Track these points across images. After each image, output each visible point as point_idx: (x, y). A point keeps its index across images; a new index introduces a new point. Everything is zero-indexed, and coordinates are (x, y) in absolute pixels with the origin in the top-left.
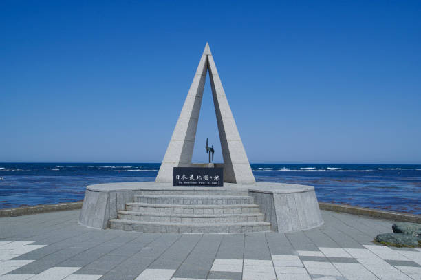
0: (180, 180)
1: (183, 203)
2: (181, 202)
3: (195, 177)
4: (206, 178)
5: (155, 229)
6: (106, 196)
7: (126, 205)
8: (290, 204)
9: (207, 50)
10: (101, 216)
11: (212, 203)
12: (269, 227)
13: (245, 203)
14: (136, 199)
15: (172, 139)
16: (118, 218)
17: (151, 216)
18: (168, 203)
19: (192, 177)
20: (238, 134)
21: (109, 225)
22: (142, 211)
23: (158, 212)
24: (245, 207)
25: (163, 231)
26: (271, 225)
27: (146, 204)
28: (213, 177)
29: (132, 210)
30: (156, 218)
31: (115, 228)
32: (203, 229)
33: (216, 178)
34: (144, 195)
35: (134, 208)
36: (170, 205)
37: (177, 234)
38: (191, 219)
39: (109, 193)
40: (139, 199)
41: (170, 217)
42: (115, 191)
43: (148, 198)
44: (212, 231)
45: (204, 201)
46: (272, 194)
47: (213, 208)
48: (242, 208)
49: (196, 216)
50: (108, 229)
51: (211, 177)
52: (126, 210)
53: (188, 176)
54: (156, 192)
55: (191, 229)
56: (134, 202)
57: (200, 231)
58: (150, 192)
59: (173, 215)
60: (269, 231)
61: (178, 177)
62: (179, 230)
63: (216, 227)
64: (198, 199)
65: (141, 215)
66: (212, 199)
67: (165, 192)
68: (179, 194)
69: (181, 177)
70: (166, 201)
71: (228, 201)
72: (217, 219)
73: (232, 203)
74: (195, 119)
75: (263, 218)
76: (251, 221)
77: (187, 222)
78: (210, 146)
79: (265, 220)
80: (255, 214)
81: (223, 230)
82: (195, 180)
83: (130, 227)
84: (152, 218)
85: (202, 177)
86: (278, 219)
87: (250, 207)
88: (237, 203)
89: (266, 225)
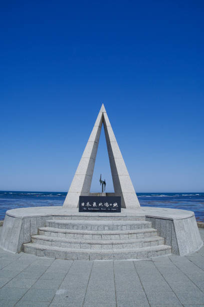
0: (85, 206)
1: (91, 230)
2: (89, 228)
3: (97, 204)
4: (107, 205)
5: (66, 256)
6: (21, 222)
7: (39, 230)
8: (186, 228)
9: (103, 109)
10: (15, 240)
11: (118, 229)
12: (170, 250)
13: (145, 228)
14: (47, 224)
15: (76, 173)
16: (31, 242)
17: (62, 242)
18: (77, 229)
19: (95, 204)
20: (126, 170)
21: (23, 249)
22: (53, 237)
23: (68, 238)
24: (147, 232)
25: (74, 257)
26: (171, 249)
27: (57, 230)
28: (113, 204)
29: (44, 234)
30: (66, 244)
31: (28, 253)
32: (113, 256)
33: (116, 205)
34: (54, 220)
35: (46, 232)
36: (79, 231)
37: (88, 261)
38: (99, 246)
39: (23, 219)
40: (51, 224)
41: (80, 243)
42: (29, 217)
43: (58, 224)
44: (121, 258)
45: (111, 228)
46: (172, 220)
47: (119, 234)
48: (144, 233)
49: (104, 242)
50: (22, 253)
51: (111, 205)
52: (38, 234)
53: (91, 203)
54: (65, 218)
55: (102, 256)
56: (46, 226)
57: (109, 258)
58: (60, 218)
59: (84, 241)
60: (171, 254)
61: (83, 204)
62: (90, 257)
63: (125, 253)
64: (104, 226)
65: (52, 241)
66: (118, 226)
67: (73, 218)
68: (85, 220)
69: (85, 204)
70: (75, 227)
71: (132, 227)
72: (124, 245)
73: (134, 228)
74: (93, 159)
75: (163, 241)
76: (154, 245)
77: (96, 249)
78: (103, 180)
79: (165, 244)
80: (157, 239)
81: (131, 257)
82: (98, 206)
83: (42, 253)
84: (62, 244)
85: (103, 204)
86: (179, 243)
87: (151, 232)
88: (139, 228)
89: (168, 249)
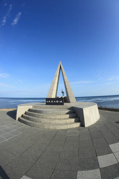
3: (53, 101)
4: (57, 102)
28: (60, 101)
33: (61, 102)
51: (59, 101)
53: (51, 101)
69: (48, 101)
75: (78, 120)
85: (56, 101)
86: (85, 121)
